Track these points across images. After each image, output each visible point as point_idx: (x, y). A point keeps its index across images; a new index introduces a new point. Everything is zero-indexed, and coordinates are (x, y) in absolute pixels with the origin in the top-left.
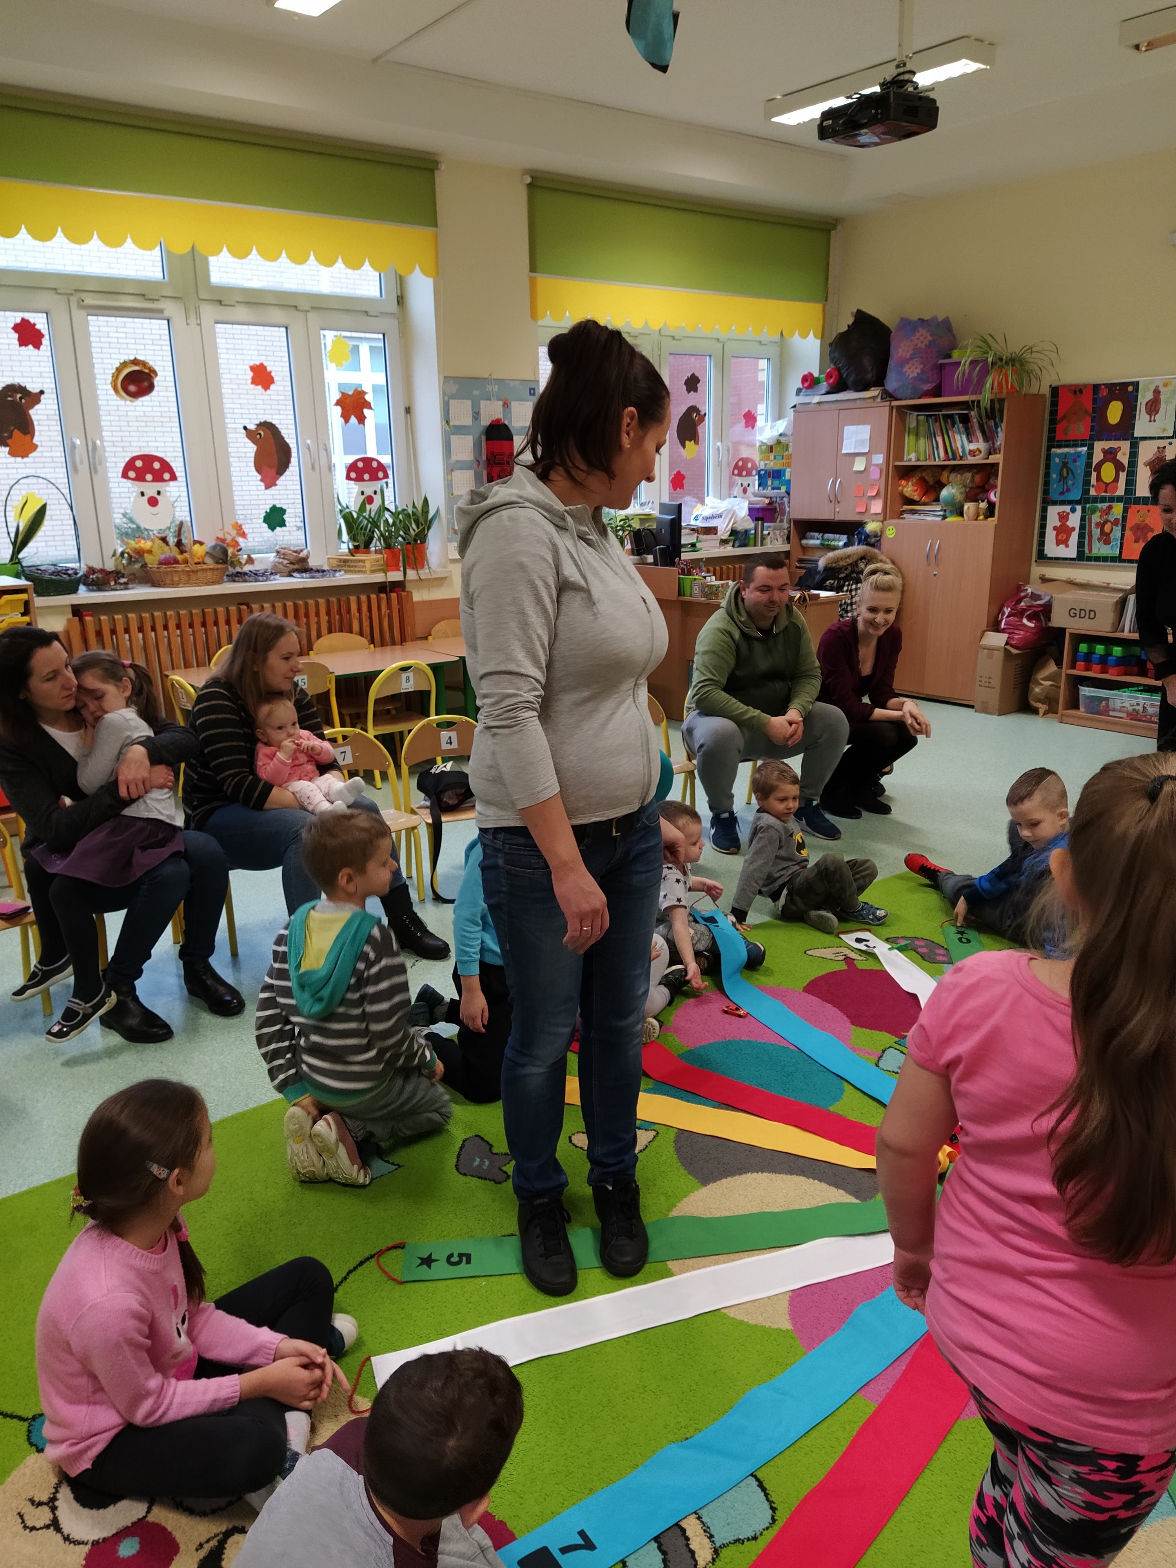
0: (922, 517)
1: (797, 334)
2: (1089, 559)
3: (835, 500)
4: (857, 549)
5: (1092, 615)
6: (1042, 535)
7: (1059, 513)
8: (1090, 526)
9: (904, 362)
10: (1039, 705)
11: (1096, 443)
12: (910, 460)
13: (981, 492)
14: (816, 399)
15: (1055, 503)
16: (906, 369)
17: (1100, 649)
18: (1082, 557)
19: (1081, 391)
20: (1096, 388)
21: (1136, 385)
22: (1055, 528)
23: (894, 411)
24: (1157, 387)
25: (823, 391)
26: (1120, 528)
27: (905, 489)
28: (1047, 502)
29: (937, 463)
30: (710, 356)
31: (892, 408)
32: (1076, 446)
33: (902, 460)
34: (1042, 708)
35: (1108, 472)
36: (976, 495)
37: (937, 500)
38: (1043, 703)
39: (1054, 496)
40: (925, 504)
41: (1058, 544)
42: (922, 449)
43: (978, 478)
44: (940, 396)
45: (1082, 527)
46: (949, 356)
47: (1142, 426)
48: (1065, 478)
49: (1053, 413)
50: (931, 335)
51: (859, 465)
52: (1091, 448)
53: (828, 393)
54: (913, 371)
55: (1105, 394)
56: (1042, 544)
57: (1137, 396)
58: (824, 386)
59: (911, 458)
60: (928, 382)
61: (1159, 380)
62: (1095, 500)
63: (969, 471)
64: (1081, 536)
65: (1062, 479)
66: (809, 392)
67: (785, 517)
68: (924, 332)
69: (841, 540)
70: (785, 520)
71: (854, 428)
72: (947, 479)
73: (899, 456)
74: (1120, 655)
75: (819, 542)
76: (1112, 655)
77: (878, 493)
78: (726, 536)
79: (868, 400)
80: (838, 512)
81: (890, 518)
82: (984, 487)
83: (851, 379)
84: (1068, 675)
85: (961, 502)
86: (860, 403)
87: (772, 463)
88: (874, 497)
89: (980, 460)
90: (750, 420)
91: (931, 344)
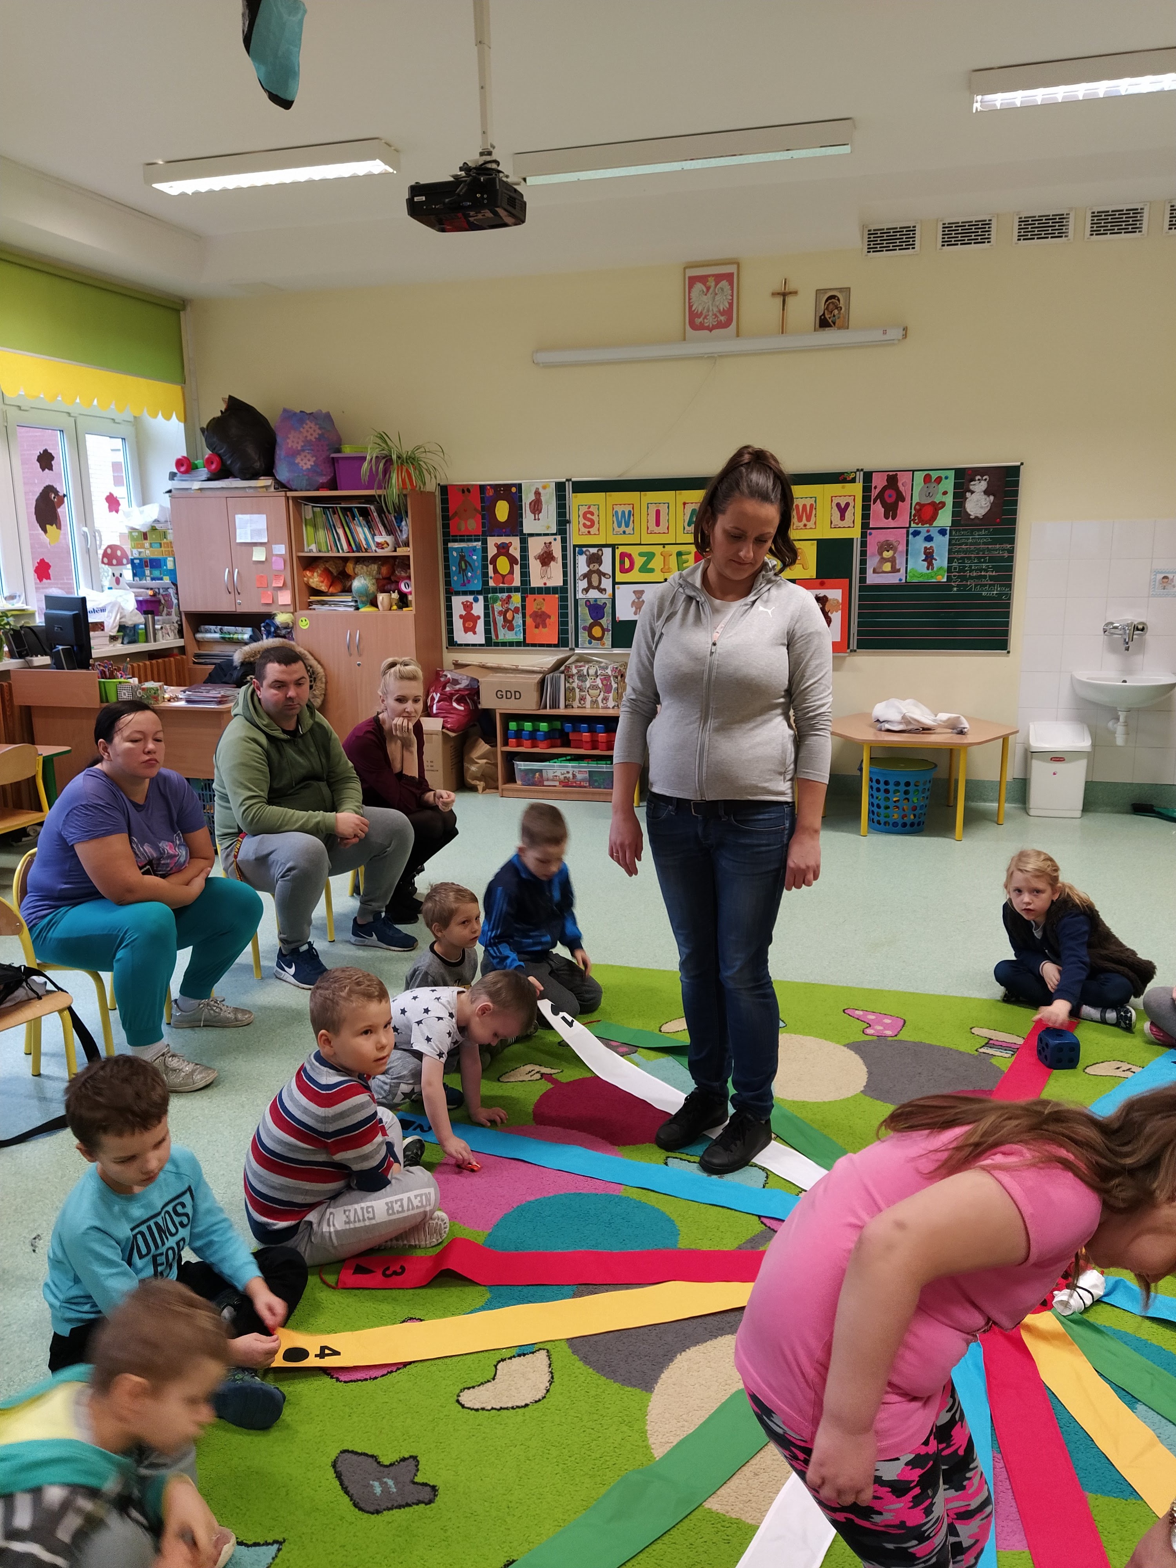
0: (333, 608)
1: (157, 415)
2: (497, 644)
3: (234, 590)
4: (268, 642)
5: (518, 695)
6: (450, 623)
7: (463, 603)
8: (494, 614)
9: (295, 453)
10: (477, 783)
11: (489, 538)
12: (311, 551)
13: (388, 583)
14: (196, 485)
15: (458, 593)
16: (298, 460)
17: (528, 726)
18: (490, 642)
19: (468, 490)
20: (482, 488)
21: (519, 487)
22: (461, 617)
23: (291, 502)
24: (538, 489)
25: (204, 477)
26: (520, 615)
27: (311, 580)
28: (450, 593)
29: (341, 554)
30: (62, 431)
31: (287, 498)
32: (470, 541)
33: (303, 551)
34: (481, 785)
35: (503, 564)
36: (384, 586)
37: (348, 590)
38: (480, 780)
39: (456, 587)
40: (332, 595)
41: (466, 632)
42: (322, 540)
43: (384, 570)
44: (336, 489)
45: (487, 615)
46: (339, 451)
47: (529, 524)
48: (464, 570)
49: (445, 510)
50: (320, 428)
51: (259, 555)
52: (485, 542)
53: (209, 480)
54: (306, 463)
55: (491, 494)
56: (450, 631)
57: (521, 497)
58: (204, 472)
59: (312, 549)
60: (322, 475)
61: (538, 483)
62: (494, 590)
63: (374, 563)
64: (487, 623)
65: (462, 571)
66: (186, 477)
67: (173, 610)
68: (312, 425)
69: (246, 633)
70: (173, 613)
71: (247, 517)
72: (356, 570)
73: (301, 547)
74: (546, 729)
75: (217, 635)
76: (539, 730)
77: (284, 584)
78: (114, 633)
79: (260, 490)
80: (240, 604)
81: (301, 609)
82: (393, 578)
83: (237, 467)
84: (502, 752)
85: (373, 592)
86: (250, 492)
87: (148, 552)
88: (280, 588)
89: (386, 552)
90: (113, 503)
91: (320, 438)
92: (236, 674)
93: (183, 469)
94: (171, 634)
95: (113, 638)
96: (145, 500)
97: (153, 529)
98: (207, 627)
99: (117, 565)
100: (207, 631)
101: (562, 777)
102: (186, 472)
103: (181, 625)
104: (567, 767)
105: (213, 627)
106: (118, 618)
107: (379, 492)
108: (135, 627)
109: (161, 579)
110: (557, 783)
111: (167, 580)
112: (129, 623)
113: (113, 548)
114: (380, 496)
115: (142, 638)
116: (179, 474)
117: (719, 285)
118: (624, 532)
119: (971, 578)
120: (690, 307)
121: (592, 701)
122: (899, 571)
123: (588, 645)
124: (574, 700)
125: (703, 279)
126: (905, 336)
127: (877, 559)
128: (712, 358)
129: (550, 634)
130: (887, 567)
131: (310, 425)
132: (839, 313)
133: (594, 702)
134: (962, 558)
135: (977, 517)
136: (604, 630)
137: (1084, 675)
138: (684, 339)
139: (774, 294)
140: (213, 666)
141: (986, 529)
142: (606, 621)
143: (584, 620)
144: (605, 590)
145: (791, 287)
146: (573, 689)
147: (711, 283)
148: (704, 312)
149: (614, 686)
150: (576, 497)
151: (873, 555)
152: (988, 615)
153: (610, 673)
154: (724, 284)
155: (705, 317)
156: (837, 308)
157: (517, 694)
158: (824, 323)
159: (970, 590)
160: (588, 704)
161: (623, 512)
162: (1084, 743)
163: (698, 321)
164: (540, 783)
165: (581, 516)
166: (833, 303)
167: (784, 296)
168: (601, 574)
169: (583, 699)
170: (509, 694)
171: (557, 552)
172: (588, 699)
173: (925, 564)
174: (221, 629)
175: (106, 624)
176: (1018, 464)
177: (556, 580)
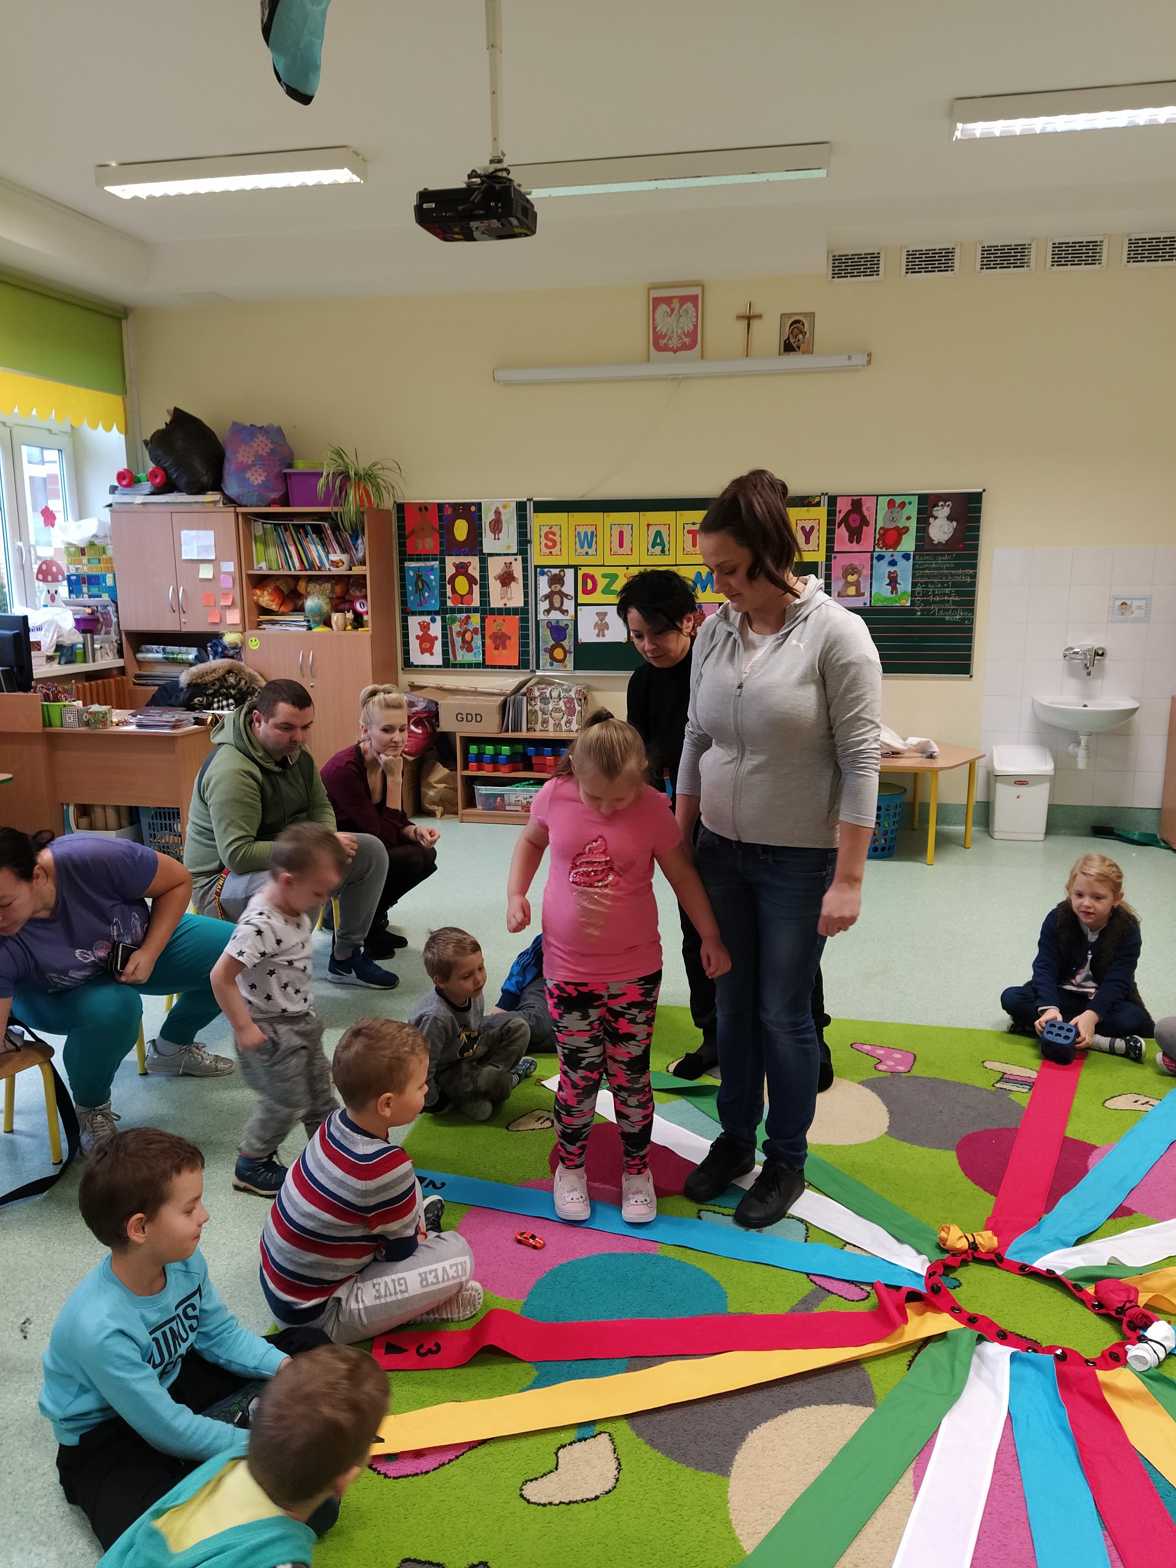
0: (284, 627)
1: (96, 427)
2: (455, 666)
3: (179, 608)
4: (216, 663)
5: (479, 719)
6: (406, 644)
7: (419, 623)
8: (452, 635)
9: (245, 468)
10: (436, 808)
11: (447, 558)
12: (261, 569)
13: (342, 603)
14: (139, 499)
15: (414, 613)
16: (248, 475)
17: (489, 749)
18: (447, 664)
19: (426, 509)
20: (440, 506)
21: (479, 506)
22: (418, 637)
23: (240, 517)
24: (498, 508)
25: (147, 491)
26: (480, 636)
27: (261, 599)
28: (406, 613)
29: (293, 572)
31: (237, 514)
32: (428, 560)
33: (253, 569)
34: (439, 810)
35: (462, 584)
36: (337, 605)
37: (301, 609)
38: (438, 806)
39: (412, 607)
40: (283, 614)
41: (422, 653)
42: (273, 558)
43: (338, 589)
44: (288, 505)
45: (444, 636)
46: (291, 466)
47: (489, 544)
48: (421, 590)
49: (401, 528)
50: (271, 443)
51: (206, 572)
52: (443, 562)
53: (152, 494)
54: (257, 477)
55: (449, 512)
56: (406, 652)
57: (481, 516)
58: (147, 486)
59: (262, 567)
60: (274, 491)
61: (498, 503)
62: (453, 611)
63: (328, 582)
64: (445, 644)
65: (419, 591)
66: (128, 490)
67: (112, 629)
68: (264, 439)
69: (191, 654)
70: (113, 632)
71: (194, 533)
72: (309, 589)
73: (250, 566)
74: (508, 753)
75: (160, 656)
76: (501, 754)
77: (233, 602)
78: (51, 653)
79: (207, 505)
80: (185, 623)
81: (250, 629)
82: (347, 598)
83: (183, 481)
84: (462, 776)
85: (327, 612)
86: (196, 507)
87: (85, 568)
88: (228, 607)
89: (342, 571)
90: (49, 517)
91: (272, 452)
92: (182, 696)
93: (124, 483)
94: (111, 654)
95: (50, 659)
96: (81, 514)
97: (92, 544)
98: (148, 647)
99: (52, 581)
100: (149, 651)
101: (524, 802)
102: (128, 485)
103: (120, 645)
104: (530, 791)
105: (155, 647)
106: (55, 637)
107: (336, 509)
108: (72, 647)
109: (100, 596)
110: (519, 808)
111: (106, 597)
112: (67, 642)
113: (49, 563)
114: (336, 513)
115: (80, 658)
116: (120, 487)
117: (685, 307)
118: (587, 553)
119: (935, 602)
120: (655, 328)
121: (555, 724)
122: (863, 594)
123: (550, 668)
124: (536, 723)
125: (668, 300)
126: (869, 362)
127: (842, 582)
128: (676, 379)
129: (511, 656)
130: (852, 590)
131: (261, 439)
132: (804, 337)
133: (557, 725)
134: (925, 583)
135: (940, 543)
136: (566, 652)
137: (1046, 700)
138: (648, 360)
139: (739, 317)
140: (156, 688)
141: (949, 555)
142: (568, 643)
143: (545, 642)
144: (567, 611)
145: (756, 310)
146: (536, 711)
147: (676, 304)
148: (669, 334)
149: (578, 708)
150: (538, 517)
151: (837, 579)
152: (952, 639)
153: (573, 696)
154: (689, 305)
155: (670, 338)
156: (801, 332)
157: (479, 717)
158: (788, 347)
159: (934, 614)
160: (551, 727)
161: (586, 533)
162: (1047, 767)
163: (662, 342)
164: (502, 807)
165: (543, 536)
166: (798, 328)
167: (749, 319)
168: (563, 595)
169: (545, 722)
170: (469, 716)
171: (518, 572)
172: (551, 722)
173: (890, 588)
174: (164, 649)
175: (42, 644)
176: (981, 490)
177: (517, 601)
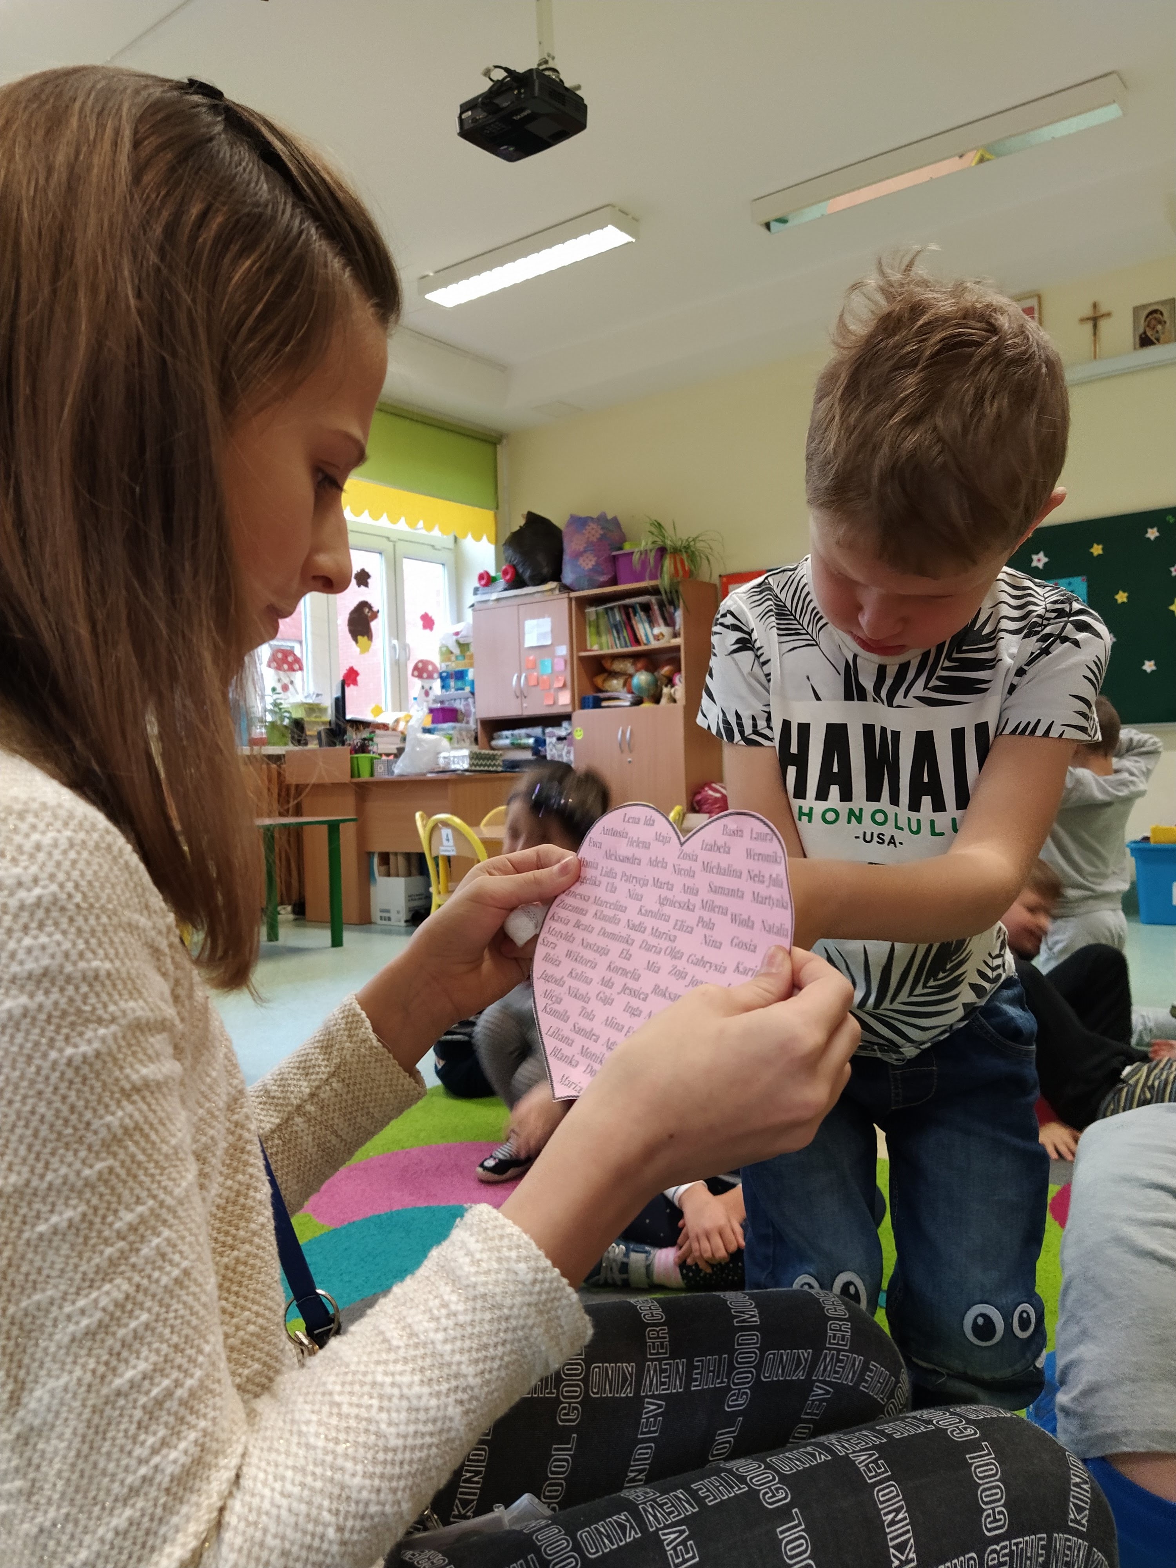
1: (470, 536)
3: (521, 695)
9: (578, 555)
12: (594, 651)
14: (494, 596)
16: (581, 561)
23: (573, 602)
25: (501, 588)
29: (621, 650)
30: (380, 553)
31: (570, 599)
33: (584, 651)
42: (604, 639)
44: (617, 585)
46: (621, 549)
50: (602, 528)
53: (505, 590)
54: (588, 563)
58: (501, 583)
59: (594, 649)
60: (603, 574)
66: (486, 590)
67: (471, 719)
68: (595, 528)
70: (471, 721)
71: (535, 622)
73: (582, 647)
75: (509, 741)
77: (565, 683)
79: (546, 594)
80: (526, 707)
81: (579, 709)
83: (527, 575)
86: (538, 597)
87: (453, 665)
88: (561, 689)
89: (664, 644)
90: (428, 622)
91: (603, 536)
98: (501, 733)
99: (427, 678)
100: (501, 737)
102: (486, 585)
103: (477, 733)
105: (506, 733)
109: (463, 689)
111: (468, 689)
113: (425, 663)
116: (481, 589)
131: (592, 525)
132: (1164, 327)
139: (1081, 321)
145: (1103, 309)
156: (1160, 322)
158: (1146, 341)
166: (1156, 318)
167: (1094, 320)
174: (511, 734)
